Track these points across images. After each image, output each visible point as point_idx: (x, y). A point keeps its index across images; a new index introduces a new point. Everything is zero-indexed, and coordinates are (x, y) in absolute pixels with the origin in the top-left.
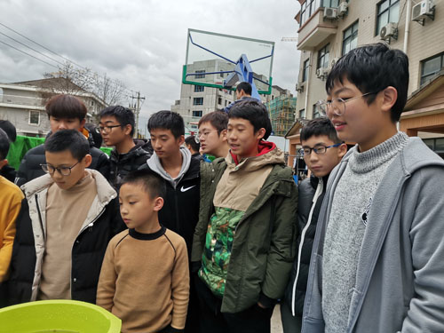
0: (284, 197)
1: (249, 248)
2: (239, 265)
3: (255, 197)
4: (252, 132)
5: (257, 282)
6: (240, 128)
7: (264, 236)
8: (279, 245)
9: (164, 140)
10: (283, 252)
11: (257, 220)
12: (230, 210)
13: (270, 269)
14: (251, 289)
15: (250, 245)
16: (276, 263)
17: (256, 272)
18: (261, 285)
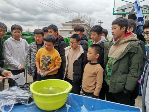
0: (134, 53)
1: (119, 71)
2: (115, 77)
3: (121, 53)
4: (120, 29)
5: (122, 83)
6: (115, 28)
7: (125, 68)
8: (132, 71)
9: (94, 35)
10: (133, 74)
11: (122, 61)
12: (113, 58)
13: (128, 79)
14: (120, 86)
15: (119, 70)
16: (130, 78)
17: (122, 80)
18: (124, 85)
